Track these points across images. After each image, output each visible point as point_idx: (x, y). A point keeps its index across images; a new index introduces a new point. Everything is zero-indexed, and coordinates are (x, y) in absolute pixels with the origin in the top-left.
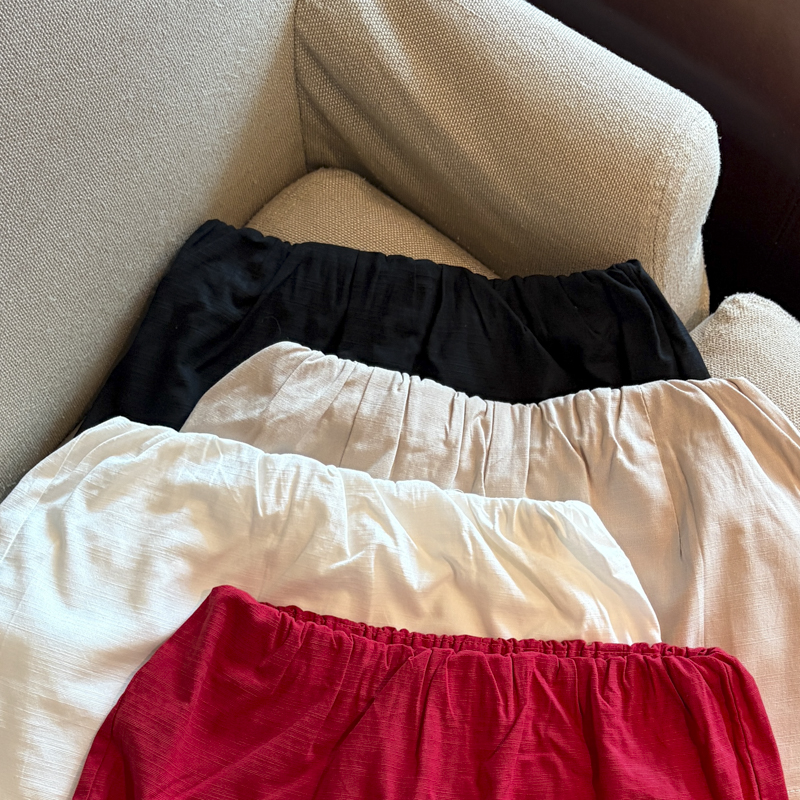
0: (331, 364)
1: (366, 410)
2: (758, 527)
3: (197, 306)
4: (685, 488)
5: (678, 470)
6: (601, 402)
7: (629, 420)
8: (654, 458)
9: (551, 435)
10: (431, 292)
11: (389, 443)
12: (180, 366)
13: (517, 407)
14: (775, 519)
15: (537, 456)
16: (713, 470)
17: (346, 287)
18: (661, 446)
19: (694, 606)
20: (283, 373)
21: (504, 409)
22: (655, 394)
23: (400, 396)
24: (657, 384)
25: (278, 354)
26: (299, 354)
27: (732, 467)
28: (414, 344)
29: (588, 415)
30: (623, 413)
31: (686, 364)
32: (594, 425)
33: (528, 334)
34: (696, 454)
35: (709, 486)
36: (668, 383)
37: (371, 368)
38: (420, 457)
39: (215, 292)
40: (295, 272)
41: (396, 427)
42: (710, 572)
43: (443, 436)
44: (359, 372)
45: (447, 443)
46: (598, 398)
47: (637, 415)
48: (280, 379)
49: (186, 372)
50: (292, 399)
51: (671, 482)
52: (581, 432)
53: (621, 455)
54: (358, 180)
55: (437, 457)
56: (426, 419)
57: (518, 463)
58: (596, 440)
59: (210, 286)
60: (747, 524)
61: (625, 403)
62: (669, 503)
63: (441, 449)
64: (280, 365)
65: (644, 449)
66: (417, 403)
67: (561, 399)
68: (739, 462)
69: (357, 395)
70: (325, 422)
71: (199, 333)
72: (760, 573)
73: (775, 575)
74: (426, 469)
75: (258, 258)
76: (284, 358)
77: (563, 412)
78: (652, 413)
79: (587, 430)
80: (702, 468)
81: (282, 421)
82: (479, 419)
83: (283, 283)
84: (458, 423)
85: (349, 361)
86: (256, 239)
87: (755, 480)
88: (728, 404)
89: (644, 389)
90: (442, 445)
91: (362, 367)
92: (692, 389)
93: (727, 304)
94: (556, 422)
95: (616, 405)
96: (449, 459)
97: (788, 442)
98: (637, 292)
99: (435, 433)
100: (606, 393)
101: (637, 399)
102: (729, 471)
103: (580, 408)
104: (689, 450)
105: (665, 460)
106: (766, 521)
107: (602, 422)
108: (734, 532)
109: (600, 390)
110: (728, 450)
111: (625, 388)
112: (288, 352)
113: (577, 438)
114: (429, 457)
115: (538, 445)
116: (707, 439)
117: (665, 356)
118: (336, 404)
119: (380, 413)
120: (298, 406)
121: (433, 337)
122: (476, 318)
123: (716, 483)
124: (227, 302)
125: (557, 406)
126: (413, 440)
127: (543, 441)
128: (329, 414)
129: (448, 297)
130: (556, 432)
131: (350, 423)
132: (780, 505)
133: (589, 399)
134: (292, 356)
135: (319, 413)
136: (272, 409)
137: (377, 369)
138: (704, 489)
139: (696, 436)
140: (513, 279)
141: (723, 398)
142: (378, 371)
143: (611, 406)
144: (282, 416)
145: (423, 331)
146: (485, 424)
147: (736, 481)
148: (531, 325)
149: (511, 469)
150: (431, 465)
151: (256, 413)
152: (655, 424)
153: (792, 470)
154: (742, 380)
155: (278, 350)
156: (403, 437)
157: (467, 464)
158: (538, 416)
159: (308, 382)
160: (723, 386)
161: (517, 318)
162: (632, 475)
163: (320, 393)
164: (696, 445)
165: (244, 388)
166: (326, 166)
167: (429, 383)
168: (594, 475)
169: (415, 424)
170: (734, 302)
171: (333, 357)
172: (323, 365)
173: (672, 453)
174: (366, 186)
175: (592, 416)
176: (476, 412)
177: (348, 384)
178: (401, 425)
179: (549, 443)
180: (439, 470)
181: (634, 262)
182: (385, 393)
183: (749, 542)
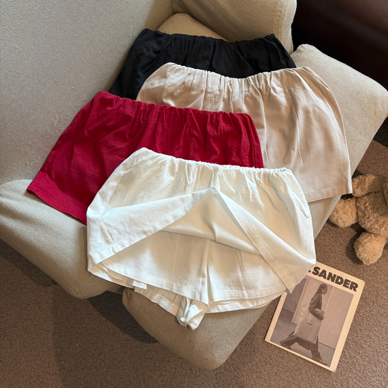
0: (184, 68)
1: (195, 82)
2: (314, 111)
3: (143, 54)
4: (291, 100)
5: (289, 95)
6: (265, 76)
7: (274, 81)
8: (282, 92)
9: (251, 86)
10: (212, 47)
11: (202, 91)
12: (138, 72)
13: (240, 79)
14: (319, 108)
15: (247, 93)
16: (300, 94)
17: (187, 46)
18: (284, 88)
19: (296, 135)
20: (170, 72)
21: (236, 80)
22: (281, 73)
23: (205, 77)
24: (282, 70)
25: (168, 66)
26: (174, 66)
27: (306, 93)
28: (208, 62)
29: (261, 80)
30: (272, 79)
31: (290, 64)
32: (263, 83)
33: (242, 57)
34: (294, 90)
35: (299, 99)
36: (285, 69)
37: (196, 70)
38: (212, 95)
39: (148, 49)
40: (171, 43)
41: (204, 87)
42: (300, 125)
43: (218, 89)
44: (192, 70)
45: (220, 90)
46: (264, 75)
47: (276, 80)
48: (168, 73)
49: (140, 74)
50: (173, 79)
51: (287, 99)
52: (260, 85)
53: (272, 91)
54: (188, 16)
55: (217, 95)
56: (213, 84)
57: (241, 95)
58: (264, 87)
59: (146, 47)
60: (311, 110)
61: (272, 76)
62: (287, 105)
63: (218, 92)
64: (169, 69)
65: (279, 89)
66: (210, 79)
67: (253, 76)
68: (308, 92)
69: (192, 78)
70: (183, 86)
71: (144, 62)
72: (315, 124)
73: (320, 125)
74: (214, 99)
75: (160, 39)
76: (169, 67)
77: (254, 80)
78: (280, 78)
79: (261, 84)
80: (296, 94)
81: (170, 86)
82: (229, 83)
83: (168, 46)
84: (222, 84)
85: (189, 68)
86: (159, 34)
87: (312, 97)
88: (303, 74)
89: (278, 72)
90: (218, 91)
91: (193, 69)
92: (292, 71)
93: (300, 47)
94: (252, 83)
95: (270, 77)
96: (220, 95)
97: (322, 85)
98: (274, 43)
99: (216, 88)
100: (266, 73)
101: (276, 75)
102: (304, 94)
103: (259, 78)
104: (292, 89)
105: (285, 92)
106: (316, 109)
107: (266, 82)
108: (307, 112)
109: (264, 73)
110: (304, 88)
111: (272, 72)
112: (171, 65)
113: (258, 87)
114: (214, 95)
115: (247, 90)
116: (298, 85)
117: (283, 62)
118: (186, 80)
119: (199, 82)
120: (174, 81)
121: (214, 60)
122: (226, 53)
123: (301, 98)
124: (152, 52)
125: (252, 78)
126: (209, 90)
127: (248, 88)
128: (184, 83)
129: (217, 48)
130: (252, 86)
131: (190, 86)
132: (320, 104)
133: (261, 75)
134: (172, 66)
135: (181, 83)
136: (167, 82)
137: (197, 70)
138: (297, 100)
139: (294, 85)
140: (236, 42)
141: (301, 73)
142: (198, 70)
143: (268, 77)
144: (170, 84)
145: (210, 58)
146: (230, 84)
147: (307, 97)
148: (242, 55)
149: (239, 97)
150: (215, 97)
151: (162, 84)
152: (281, 82)
153: (323, 94)
154: (307, 67)
155: (168, 65)
156: (206, 89)
157: (226, 97)
158: (246, 82)
159: (177, 74)
160: (302, 69)
161: (238, 53)
162: (275, 97)
163: (181, 77)
164: (294, 87)
165: (158, 77)
166: (179, 12)
167: (213, 73)
168: (264, 98)
169: (210, 86)
170: (302, 47)
171: (184, 67)
172: (181, 69)
173: (287, 90)
174: (191, 18)
175: (263, 80)
176: (228, 81)
177: (189, 74)
178: (205, 86)
179: (251, 89)
180: (218, 99)
181: (273, 34)
182: (200, 76)
183: (312, 115)
